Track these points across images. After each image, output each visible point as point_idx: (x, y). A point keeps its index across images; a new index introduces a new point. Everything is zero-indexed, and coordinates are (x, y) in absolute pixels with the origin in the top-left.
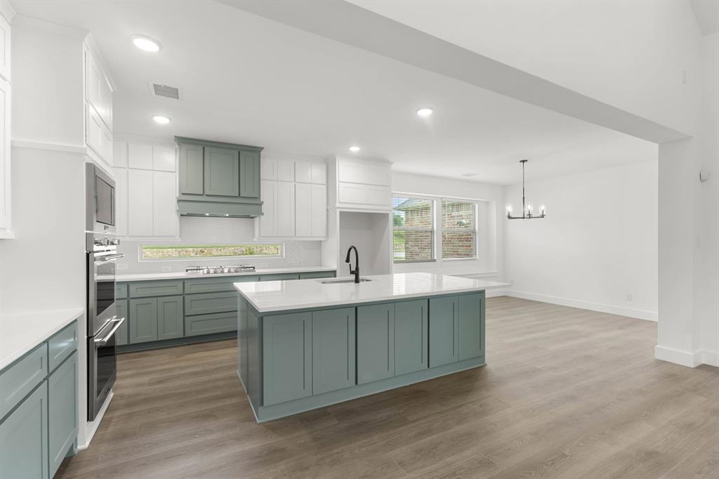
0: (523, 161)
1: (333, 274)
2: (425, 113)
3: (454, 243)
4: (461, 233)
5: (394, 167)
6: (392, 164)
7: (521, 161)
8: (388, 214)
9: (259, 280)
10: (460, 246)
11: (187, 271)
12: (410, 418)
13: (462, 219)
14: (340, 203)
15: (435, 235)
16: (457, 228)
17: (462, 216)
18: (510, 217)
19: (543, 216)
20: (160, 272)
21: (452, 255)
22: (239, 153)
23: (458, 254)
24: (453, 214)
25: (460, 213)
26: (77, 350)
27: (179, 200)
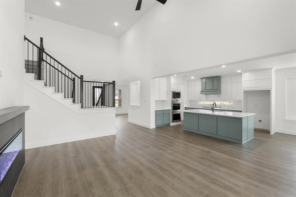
6: (272, 69)
8: (270, 90)
14: (243, 88)
22: (213, 78)
26: (170, 113)
27: (201, 92)
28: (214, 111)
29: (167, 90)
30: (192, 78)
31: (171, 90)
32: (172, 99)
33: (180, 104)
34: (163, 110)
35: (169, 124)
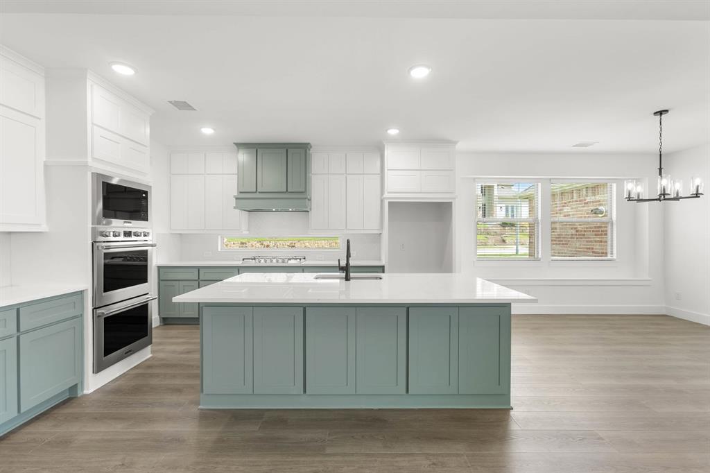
0: (661, 113)
1: (381, 269)
2: (420, 73)
3: (589, 238)
4: (599, 225)
5: (460, 146)
6: (455, 143)
7: (656, 113)
8: (451, 203)
9: (303, 272)
10: (595, 241)
11: (243, 260)
12: (328, 451)
13: (601, 205)
14: (389, 193)
15: (540, 226)
16: (593, 219)
17: (599, 201)
18: (629, 199)
19: (697, 195)
20: (233, 260)
21: (585, 253)
22: (287, 151)
23: (593, 252)
24: (588, 199)
25: (598, 198)
26: (80, 316)
27: (236, 199)
28: (352, 275)
29: (46, 166)
30: (208, 131)
31: (86, 166)
32: (97, 221)
33: (146, 252)
34: (18, 309)
35: (74, 389)
